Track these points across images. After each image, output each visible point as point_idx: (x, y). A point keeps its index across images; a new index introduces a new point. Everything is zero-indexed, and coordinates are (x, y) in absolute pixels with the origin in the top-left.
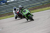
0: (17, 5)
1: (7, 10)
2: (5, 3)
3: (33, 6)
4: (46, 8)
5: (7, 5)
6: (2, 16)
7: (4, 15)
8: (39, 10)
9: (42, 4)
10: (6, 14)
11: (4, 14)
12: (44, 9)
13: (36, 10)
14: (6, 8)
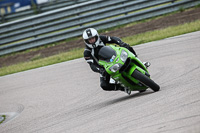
0: (78, 14)
1: (35, 36)
2: (28, 7)
3: (140, 18)
4: (192, 23)
5: (38, 13)
6: (18, 61)
7: (24, 55)
8: (165, 30)
9: (176, 9)
10: (35, 50)
12: (185, 26)
13: (151, 33)
14: (32, 26)
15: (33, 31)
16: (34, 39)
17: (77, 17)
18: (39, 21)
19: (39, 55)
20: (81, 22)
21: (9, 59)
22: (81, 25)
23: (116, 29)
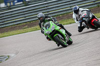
0: (46, 7)
1: (25, 17)
2: (22, 3)
6: (16, 29)
7: (19, 26)
9: (96, 5)
10: (25, 24)
11: (21, 25)
14: (24, 12)
15: (24, 14)
16: (24, 18)
17: (46, 8)
18: (27, 10)
19: (27, 26)
20: (48, 10)
21: (12, 28)
22: (48, 12)
23: (65, 15)
